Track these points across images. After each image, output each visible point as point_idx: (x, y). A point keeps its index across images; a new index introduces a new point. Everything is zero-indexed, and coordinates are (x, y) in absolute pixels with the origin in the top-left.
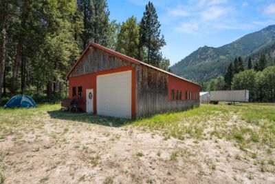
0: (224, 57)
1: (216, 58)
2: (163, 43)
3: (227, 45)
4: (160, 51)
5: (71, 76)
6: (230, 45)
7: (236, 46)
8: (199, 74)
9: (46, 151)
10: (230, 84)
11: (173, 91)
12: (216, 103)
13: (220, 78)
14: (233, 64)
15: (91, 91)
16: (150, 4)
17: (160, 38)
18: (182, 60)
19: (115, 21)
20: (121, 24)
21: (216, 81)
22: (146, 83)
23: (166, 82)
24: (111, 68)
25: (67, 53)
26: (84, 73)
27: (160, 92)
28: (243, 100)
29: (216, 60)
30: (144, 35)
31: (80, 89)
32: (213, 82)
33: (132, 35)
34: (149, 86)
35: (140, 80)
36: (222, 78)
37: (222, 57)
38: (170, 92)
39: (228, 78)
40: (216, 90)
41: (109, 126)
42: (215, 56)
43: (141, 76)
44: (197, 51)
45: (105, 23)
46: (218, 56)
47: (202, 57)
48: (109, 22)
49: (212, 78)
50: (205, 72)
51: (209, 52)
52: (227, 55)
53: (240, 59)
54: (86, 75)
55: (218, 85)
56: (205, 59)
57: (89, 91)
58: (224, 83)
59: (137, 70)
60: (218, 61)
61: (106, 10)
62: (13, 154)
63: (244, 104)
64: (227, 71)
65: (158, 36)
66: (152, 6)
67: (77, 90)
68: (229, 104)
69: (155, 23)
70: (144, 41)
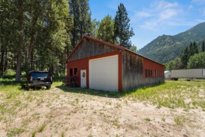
0: (180, 43)
1: (173, 44)
2: (132, 34)
3: (182, 33)
4: (129, 40)
5: (68, 61)
6: (184, 33)
7: (189, 33)
8: (159, 57)
9: (75, 115)
10: (186, 64)
11: (146, 70)
12: (176, 79)
13: (178, 60)
14: (189, 48)
15: (85, 71)
16: (121, 5)
17: (130, 30)
18: (145, 47)
19: (95, 20)
20: (100, 22)
21: (174, 62)
22: (129, 64)
23: (141, 64)
24: (101, 53)
25: (64, 44)
26: (79, 58)
27: (138, 72)
28: (201, 77)
29: (173, 46)
30: (118, 28)
31: (76, 69)
32: (172, 63)
33: (108, 29)
34: (131, 67)
35: (125, 62)
36: (179, 59)
37: (178, 43)
38: (144, 71)
39: (185, 59)
40: (175, 69)
41: (105, 97)
42: (172, 42)
43: (125, 58)
44: (156, 39)
45: (89, 21)
46: (174, 42)
47: (161, 43)
48: (92, 20)
49: (170, 60)
50: (164, 55)
51: (167, 39)
52: (183, 41)
53: (194, 44)
54: (80, 60)
55: (176, 65)
56: (163, 45)
57: (83, 72)
58: (181, 63)
59: (123, 54)
60: (175, 46)
61: (89, 11)
62: (55, 117)
63: (200, 80)
64: (183, 54)
65: (128, 28)
66: (123, 6)
67: (73, 70)
68: (188, 80)
69: (126, 19)
70: (117, 33)
